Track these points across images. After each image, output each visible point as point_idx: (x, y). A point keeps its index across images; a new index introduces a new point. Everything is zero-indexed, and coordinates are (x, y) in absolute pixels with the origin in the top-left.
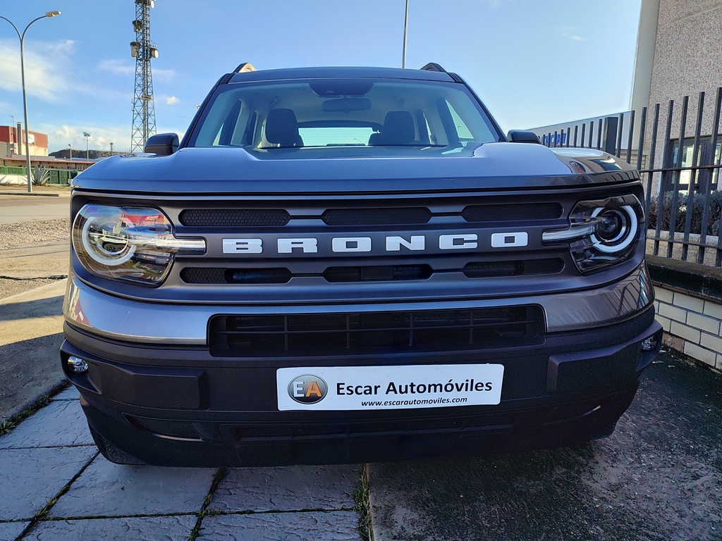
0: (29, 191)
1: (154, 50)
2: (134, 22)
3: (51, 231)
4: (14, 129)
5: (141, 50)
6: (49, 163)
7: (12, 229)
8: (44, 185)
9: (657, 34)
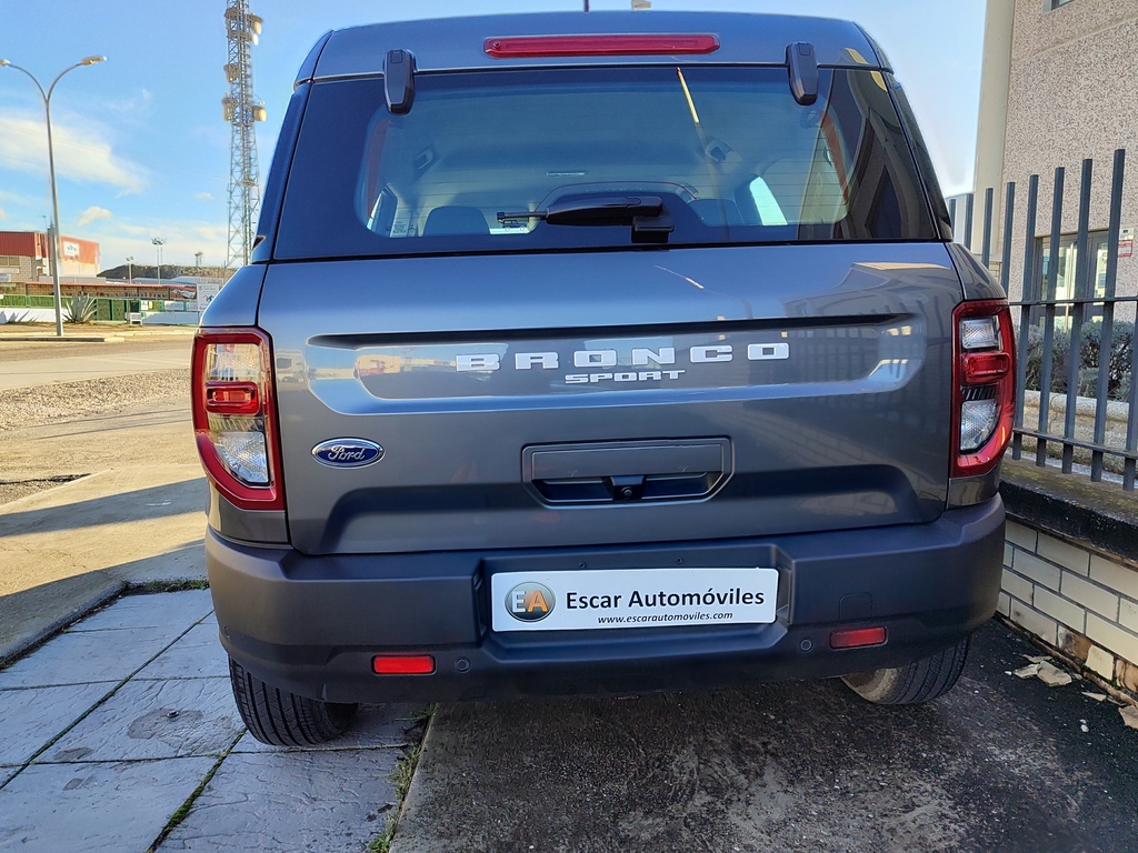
0: (59, 334)
1: (260, 108)
2: (226, 68)
3: (80, 400)
4: (42, 237)
5: (238, 110)
6: (96, 287)
7: (16, 398)
8: (87, 322)
9: (1010, 73)
